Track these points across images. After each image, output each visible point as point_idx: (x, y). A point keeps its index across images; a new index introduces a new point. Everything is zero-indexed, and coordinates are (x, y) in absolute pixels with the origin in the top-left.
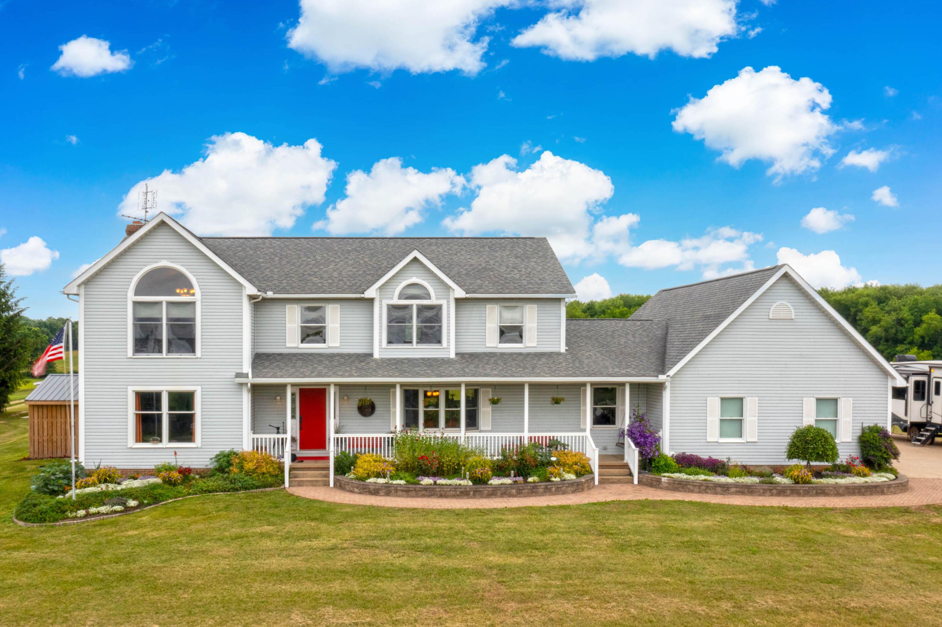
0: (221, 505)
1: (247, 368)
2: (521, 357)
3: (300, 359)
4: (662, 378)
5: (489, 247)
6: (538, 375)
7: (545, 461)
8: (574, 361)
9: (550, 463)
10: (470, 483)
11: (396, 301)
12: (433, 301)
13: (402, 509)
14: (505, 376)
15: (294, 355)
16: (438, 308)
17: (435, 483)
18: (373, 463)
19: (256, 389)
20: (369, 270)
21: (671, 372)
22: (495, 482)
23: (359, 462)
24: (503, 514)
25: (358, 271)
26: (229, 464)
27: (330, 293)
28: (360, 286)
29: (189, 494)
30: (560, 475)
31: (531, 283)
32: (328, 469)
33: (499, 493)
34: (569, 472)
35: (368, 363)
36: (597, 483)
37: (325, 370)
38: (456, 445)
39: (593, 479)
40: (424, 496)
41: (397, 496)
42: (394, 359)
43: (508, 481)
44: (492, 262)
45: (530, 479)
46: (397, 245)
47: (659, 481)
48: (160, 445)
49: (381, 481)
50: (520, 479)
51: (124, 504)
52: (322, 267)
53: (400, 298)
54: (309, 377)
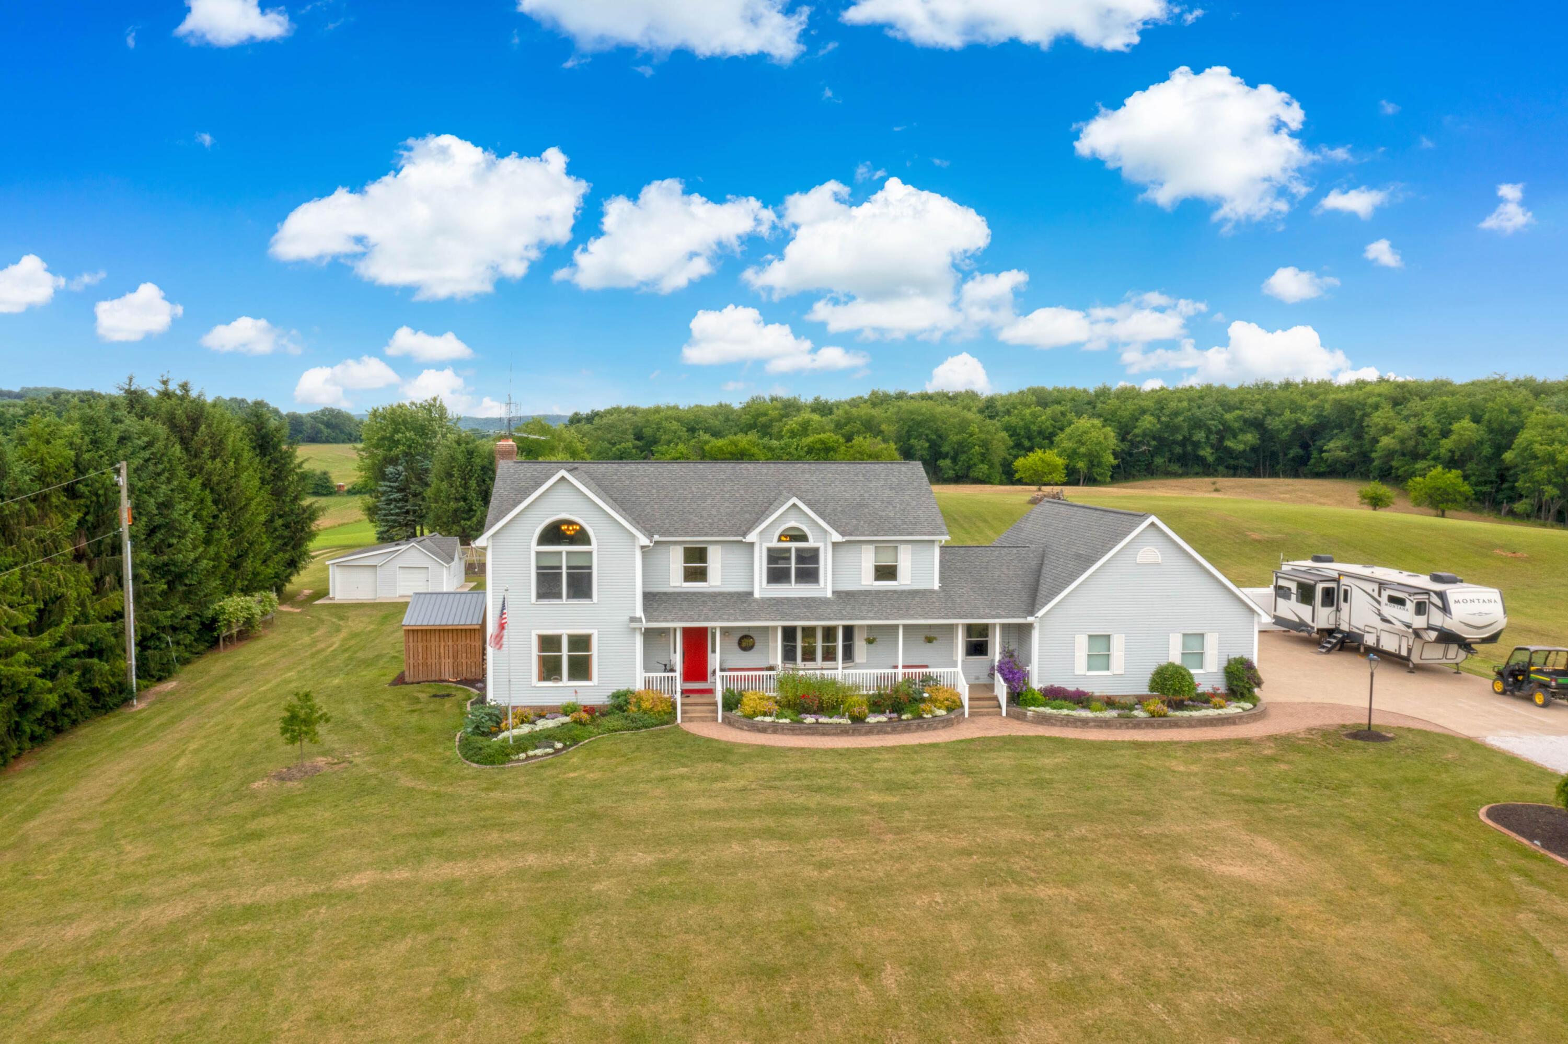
0: (633, 746)
1: (639, 613)
2: (896, 596)
3: (685, 600)
4: (1030, 619)
5: (864, 475)
6: (912, 617)
7: (918, 697)
8: (946, 600)
9: (923, 700)
10: (849, 722)
11: (775, 544)
12: (811, 544)
13: (791, 749)
14: (880, 619)
15: (679, 594)
16: (815, 551)
17: (817, 722)
18: (758, 701)
19: (649, 634)
20: (746, 506)
21: (1040, 614)
22: (872, 719)
23: (745, 700)
24: (880, 754)
25: (735, 507)
26: (627, 702)
27: (712, 535)
28: (740, 527)
29: (600, 734)
30: (931, 712)
31: (905, 523)
32: (715, 704)
33: (876, 731)
34: (939, 708)
35: (750, 605)
36: (966, 715)
37: (711, 614)
38: (834, 682)
39: (963, 713)
40: (807, 734)
41: (783, 734)
42: (774, 599)
43: (883, 718)
44: (866, 495)
45: (904, 717)
46: (770, 472)
47: (1025, 715)
48: (560, 684)
49: (768, 719)
50: (895, 715)
51: (552, 747)
52: (699, 502)
53: (780, 540)
54: (697, 621)
